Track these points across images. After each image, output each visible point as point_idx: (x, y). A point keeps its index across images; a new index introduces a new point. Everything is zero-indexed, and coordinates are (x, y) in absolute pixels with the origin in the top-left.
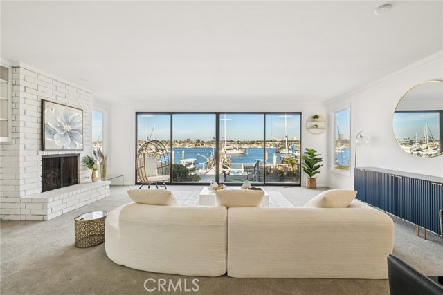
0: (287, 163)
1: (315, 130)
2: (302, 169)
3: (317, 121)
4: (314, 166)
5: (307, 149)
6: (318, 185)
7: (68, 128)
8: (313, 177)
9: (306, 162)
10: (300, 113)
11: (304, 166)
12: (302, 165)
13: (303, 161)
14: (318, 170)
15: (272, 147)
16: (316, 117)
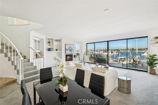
7: (70, 49)
8: (153, 68)
10: (147, 37)
16: (157, 38)
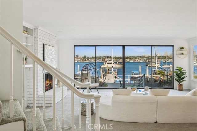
0: (159, 74)
1: (181, 56)
2: (174, 79)
3: (183, 51)
4: (181, 77)
5: (177, 67)
6: (184, 88)
8: (181, 84)
9: (177, 75)
10: (173, 46)
11: (175, 77)
12: (174, 77)
13: (175, 74)
14: (184, 80)
15: (142, 62)
16: (182, 48)
